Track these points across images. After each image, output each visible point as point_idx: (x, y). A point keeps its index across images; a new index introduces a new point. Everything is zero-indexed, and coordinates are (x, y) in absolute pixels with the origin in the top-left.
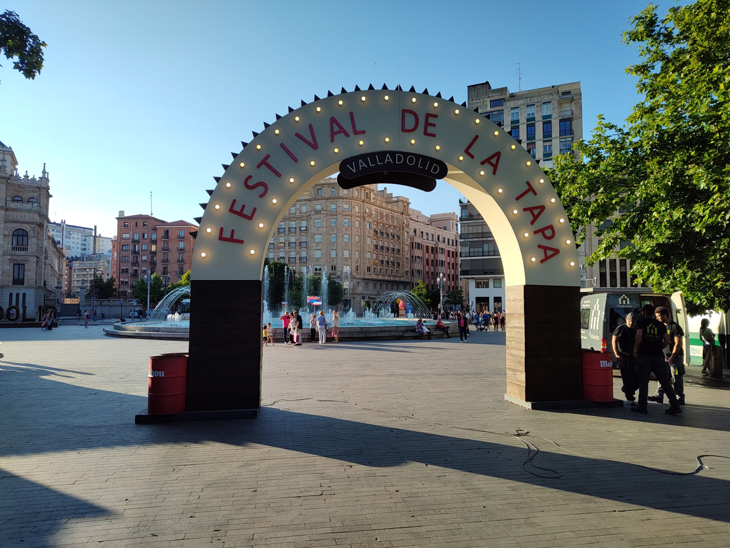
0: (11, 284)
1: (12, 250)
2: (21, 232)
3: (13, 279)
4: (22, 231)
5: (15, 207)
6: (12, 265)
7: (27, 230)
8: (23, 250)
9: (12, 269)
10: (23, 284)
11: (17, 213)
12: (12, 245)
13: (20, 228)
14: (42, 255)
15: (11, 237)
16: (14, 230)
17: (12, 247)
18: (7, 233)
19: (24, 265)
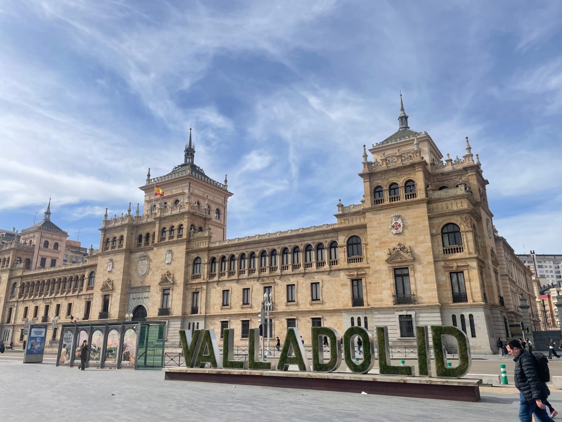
0: (451, 301)
1: (444, 253)
2: (451, 228)
3: (453, 293)
4: (452, 225)
5: (438, 196)
6: (447, 274)
7: (458, 223)
8: (458, 252)
9: (448, 281)
10: (467, 301)
11: (441, 203)
12: (443, 246)
13: (449, 222)
14: (486, 258)
15: (440, 236)
16: (441, 227)
17: (444, 250)
18: (434, 231)
19: (463, 272)
